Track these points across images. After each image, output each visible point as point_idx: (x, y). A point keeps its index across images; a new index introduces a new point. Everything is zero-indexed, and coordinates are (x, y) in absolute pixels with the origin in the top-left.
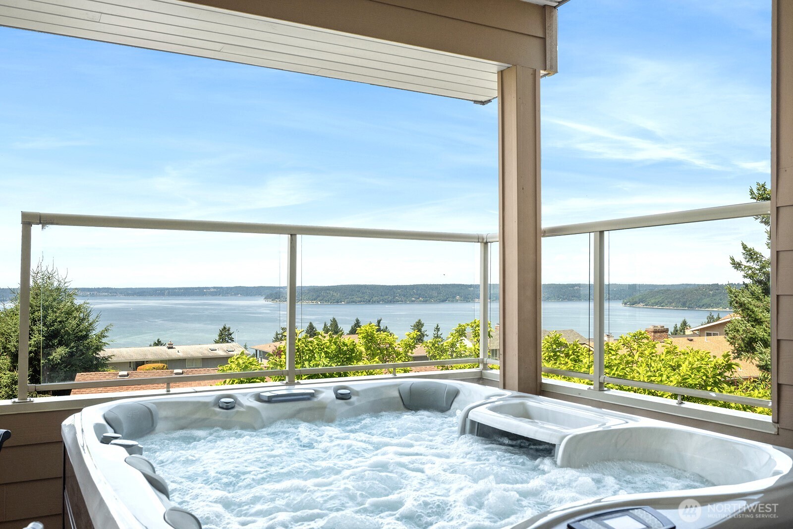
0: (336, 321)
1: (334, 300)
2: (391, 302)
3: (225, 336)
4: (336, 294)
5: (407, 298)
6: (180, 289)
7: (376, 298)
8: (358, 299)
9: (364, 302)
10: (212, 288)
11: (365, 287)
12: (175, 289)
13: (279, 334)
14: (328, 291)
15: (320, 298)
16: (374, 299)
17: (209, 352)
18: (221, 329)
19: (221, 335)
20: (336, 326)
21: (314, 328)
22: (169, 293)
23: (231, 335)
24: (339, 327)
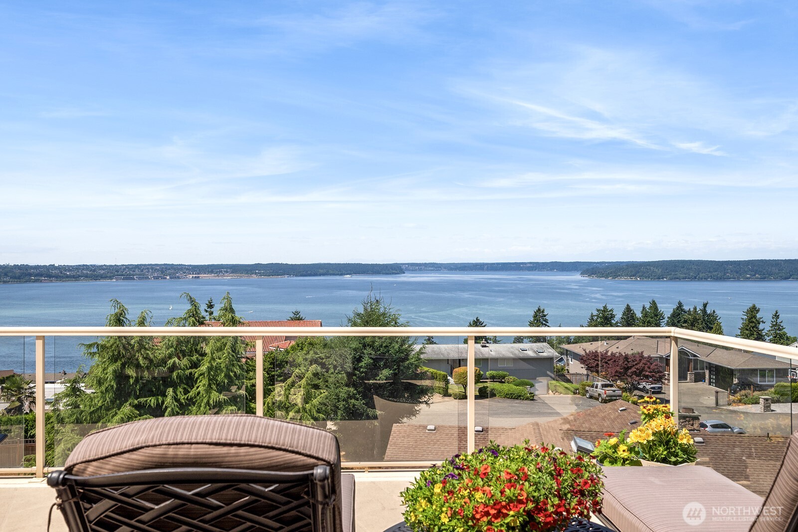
0: (655, 303)
1: (655, 276)
2: (721, 279)
3: (540, 319)
4: (657, 270)
5: (740, 275)
6: (498, 264)
7: (704, 274)
8: (682, 275)
9: (689, 278)
10: (528, 263)
11: (691, 262)
12: (494, 264)
13: (594, 316)
14: (648, 267)
15: (640, 274)
16: (701, 275)
17: (520, 351)
18: (536, 311)
19: (535, 316)
20: (656, 308)
21: (631, 311)
22: (488, 267)
23: (545, 316)
24: (659, 310)
